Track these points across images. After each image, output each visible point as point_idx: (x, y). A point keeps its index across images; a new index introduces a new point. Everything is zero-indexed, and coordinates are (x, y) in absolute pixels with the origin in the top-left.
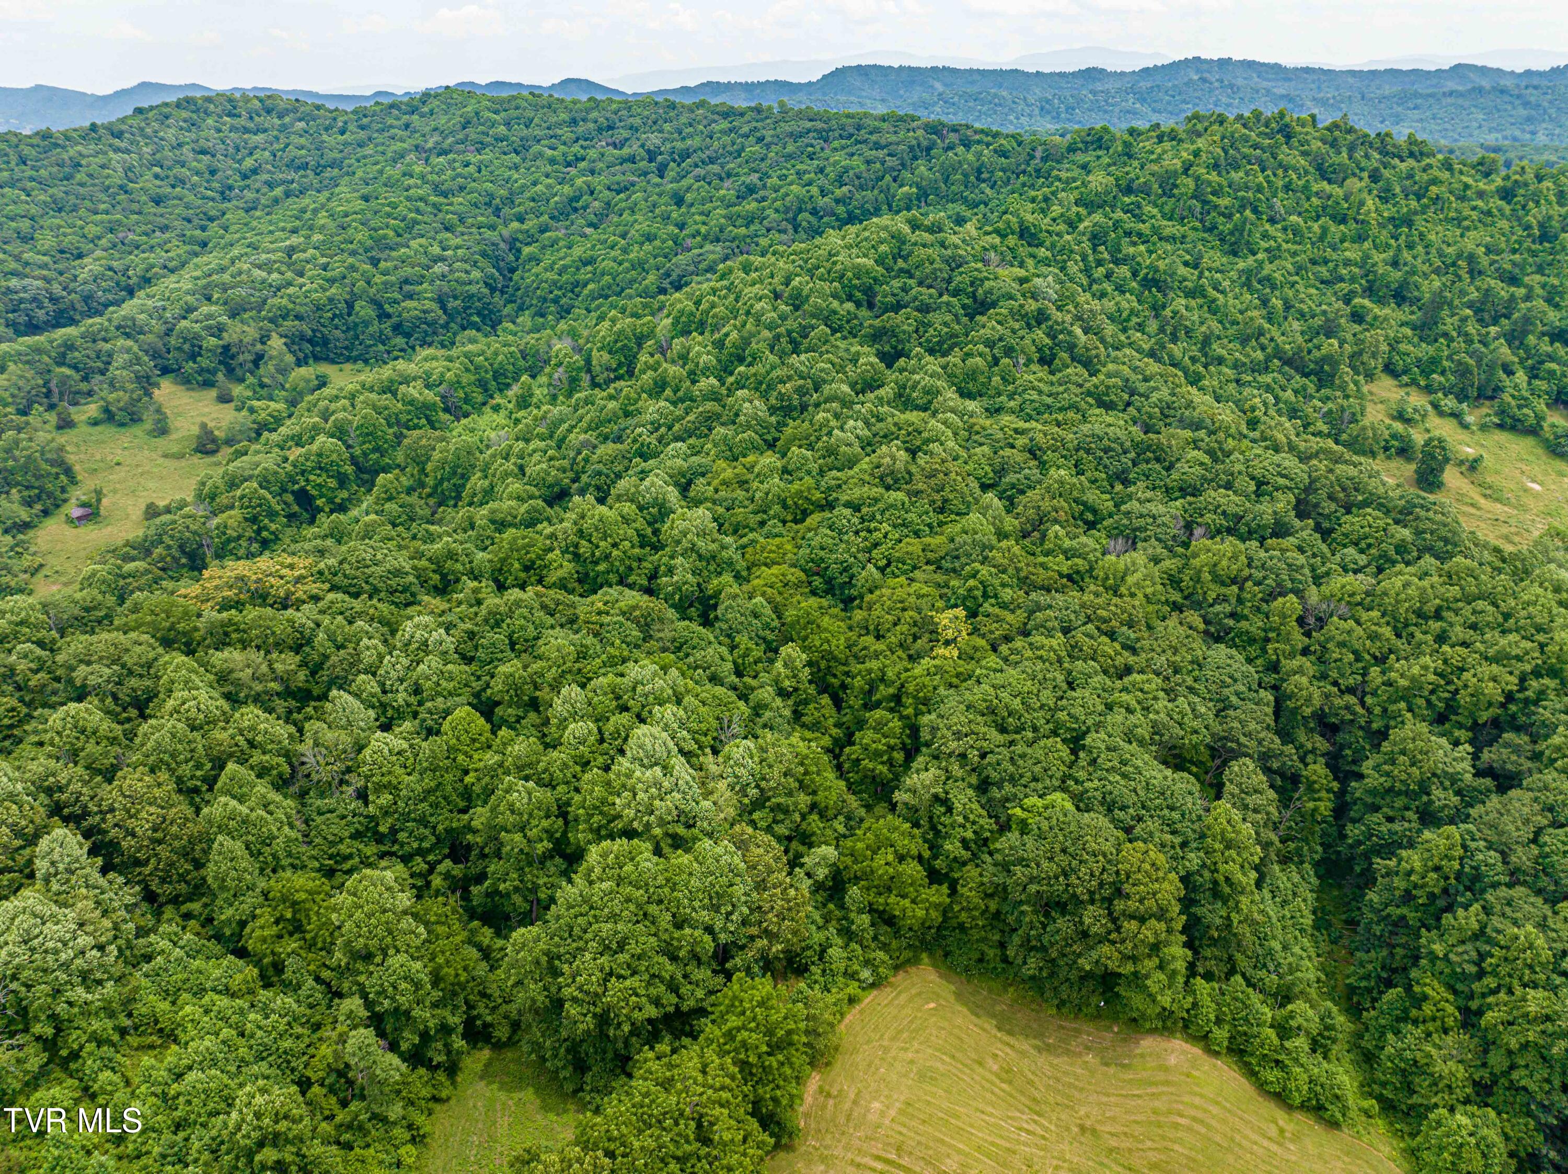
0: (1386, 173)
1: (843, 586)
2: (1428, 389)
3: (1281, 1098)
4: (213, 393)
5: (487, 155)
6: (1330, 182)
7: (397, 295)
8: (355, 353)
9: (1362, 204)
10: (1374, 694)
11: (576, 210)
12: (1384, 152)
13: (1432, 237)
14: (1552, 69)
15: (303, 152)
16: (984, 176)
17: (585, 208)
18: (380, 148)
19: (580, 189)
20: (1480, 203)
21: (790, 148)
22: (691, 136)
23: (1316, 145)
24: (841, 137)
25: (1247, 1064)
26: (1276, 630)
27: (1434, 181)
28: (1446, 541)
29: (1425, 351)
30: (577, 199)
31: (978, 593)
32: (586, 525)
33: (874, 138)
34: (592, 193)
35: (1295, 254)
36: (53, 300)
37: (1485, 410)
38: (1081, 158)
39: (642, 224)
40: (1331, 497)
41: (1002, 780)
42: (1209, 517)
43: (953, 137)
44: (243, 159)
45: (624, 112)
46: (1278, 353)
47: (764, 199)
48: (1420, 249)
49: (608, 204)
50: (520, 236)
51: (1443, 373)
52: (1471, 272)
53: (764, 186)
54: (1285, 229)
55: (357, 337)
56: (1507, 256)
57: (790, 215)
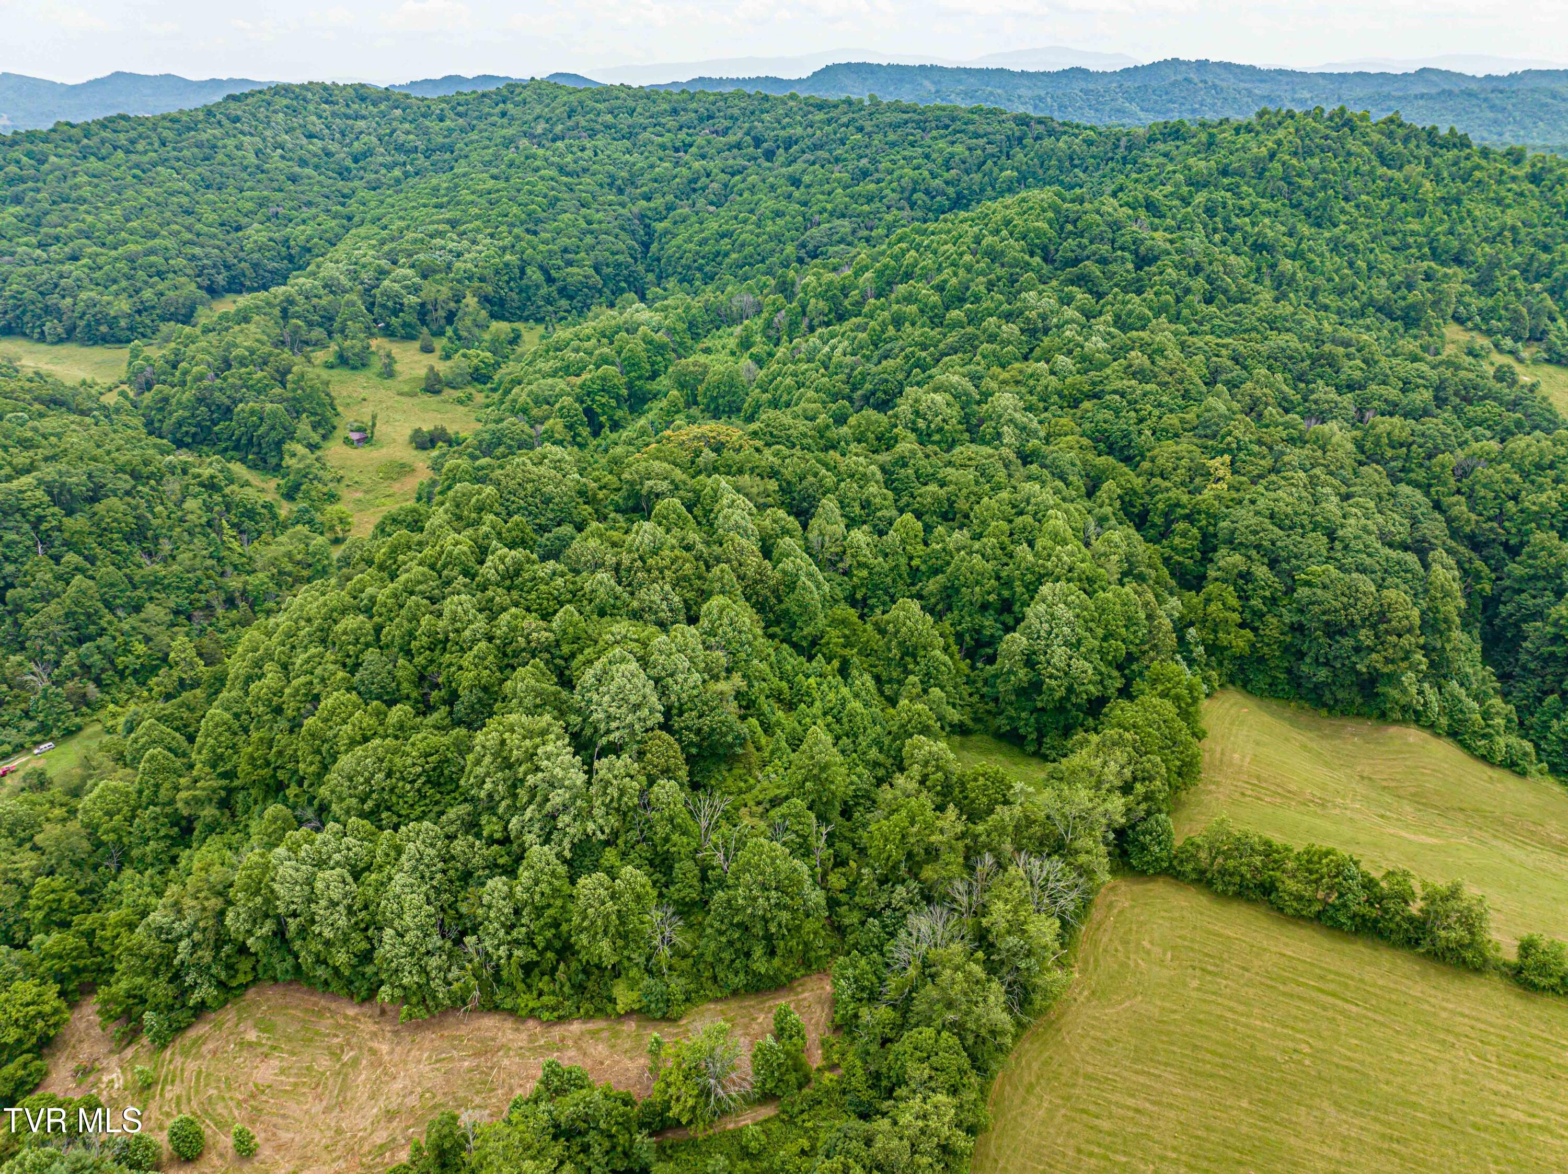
0: (1436, 161)
1: (1121, 449)
2: (1489, 333)
3: (1486, 759)
4: (417, 345)
5: (600, 142)
6: (1389, 167)
7: (560, 262)
8: (526, 313)
9: (1420, 186)
10: (1510, 519)
11: (694, 190)
12: (1432, 143)
13: (1477, 213)
14: (1510, 75)
15: (411, 137)
16: (1076, 162)
17: (703, 189)
18: (485, 134)
19: (698, 172)
20: (1514, 186)
21: (892, 137)
22: (790, 125)
23: (1375, 137)
24: (937, 128)
25: (1460, 741)
26: (1438, 477)
27: (1478, 167)
28: (1549, 420)
29: (1485, 302)
30: (695, 181)
31: (1234, 446)
32: (922, 408)
33: (971, 128)
34: (708, 175)
35: (1368, 226)
36: (228, 267)
37: (1534, 349)
38: (1161, 147)
39: (768, 204)
40: (1456, 394)
41: (1289, 557)
42: (1375, 404)
43: (1040, 129)
44: (351, 144)
45: (722, 103)
46: (1371, 302)
47: (878, 181)
48: (1468, 222)
49: (726, 186)
50: (649, 213)
51: (1499, 320)
52: (1513, 241)
53: (877, 170)
54: (1358, 206)
55: (529, 299)
56: (1541, 230)
57: (906, 194)
